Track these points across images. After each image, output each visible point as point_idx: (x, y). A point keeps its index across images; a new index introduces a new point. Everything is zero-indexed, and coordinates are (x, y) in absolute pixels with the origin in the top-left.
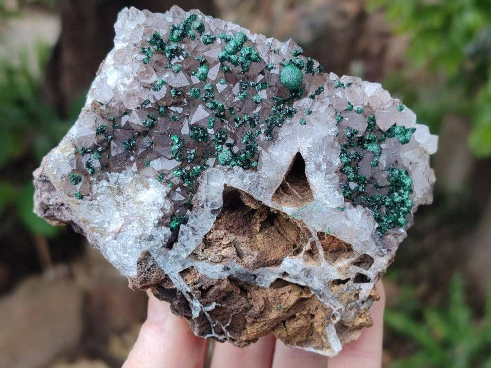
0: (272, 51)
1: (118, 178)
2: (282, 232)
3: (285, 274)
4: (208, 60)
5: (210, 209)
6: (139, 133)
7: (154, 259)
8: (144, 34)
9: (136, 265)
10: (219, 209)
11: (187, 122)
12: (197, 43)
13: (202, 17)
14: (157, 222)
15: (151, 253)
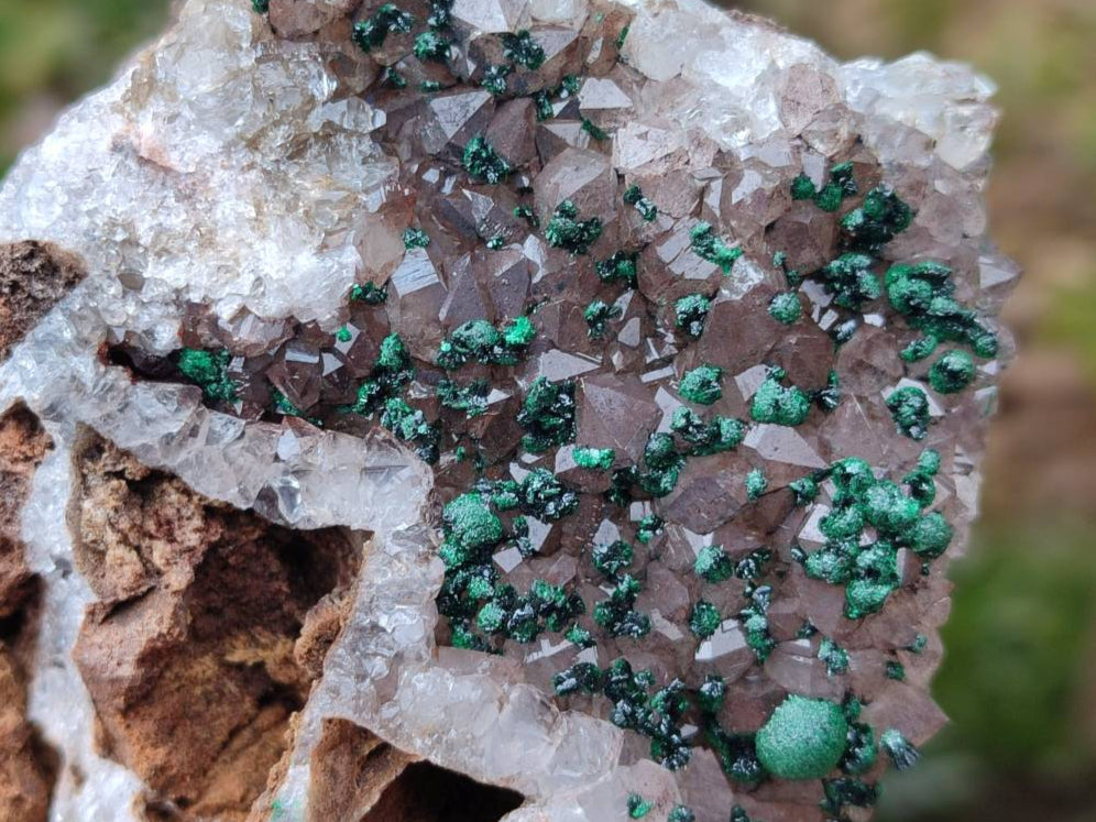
0: (893, 652)
1: (349, 134)
2: (237, 743)
3: (79, 779)
4: (830, 417)
5: (276, 485)
6: (529, 191)
7: (57, 300)
8: (901, 168)
9: (26, 238)
10: (281, 516)
11: (590, 367)
12: (890, 371)
13: (989, 377)
14: (195, 297)
15: (79, 290)
